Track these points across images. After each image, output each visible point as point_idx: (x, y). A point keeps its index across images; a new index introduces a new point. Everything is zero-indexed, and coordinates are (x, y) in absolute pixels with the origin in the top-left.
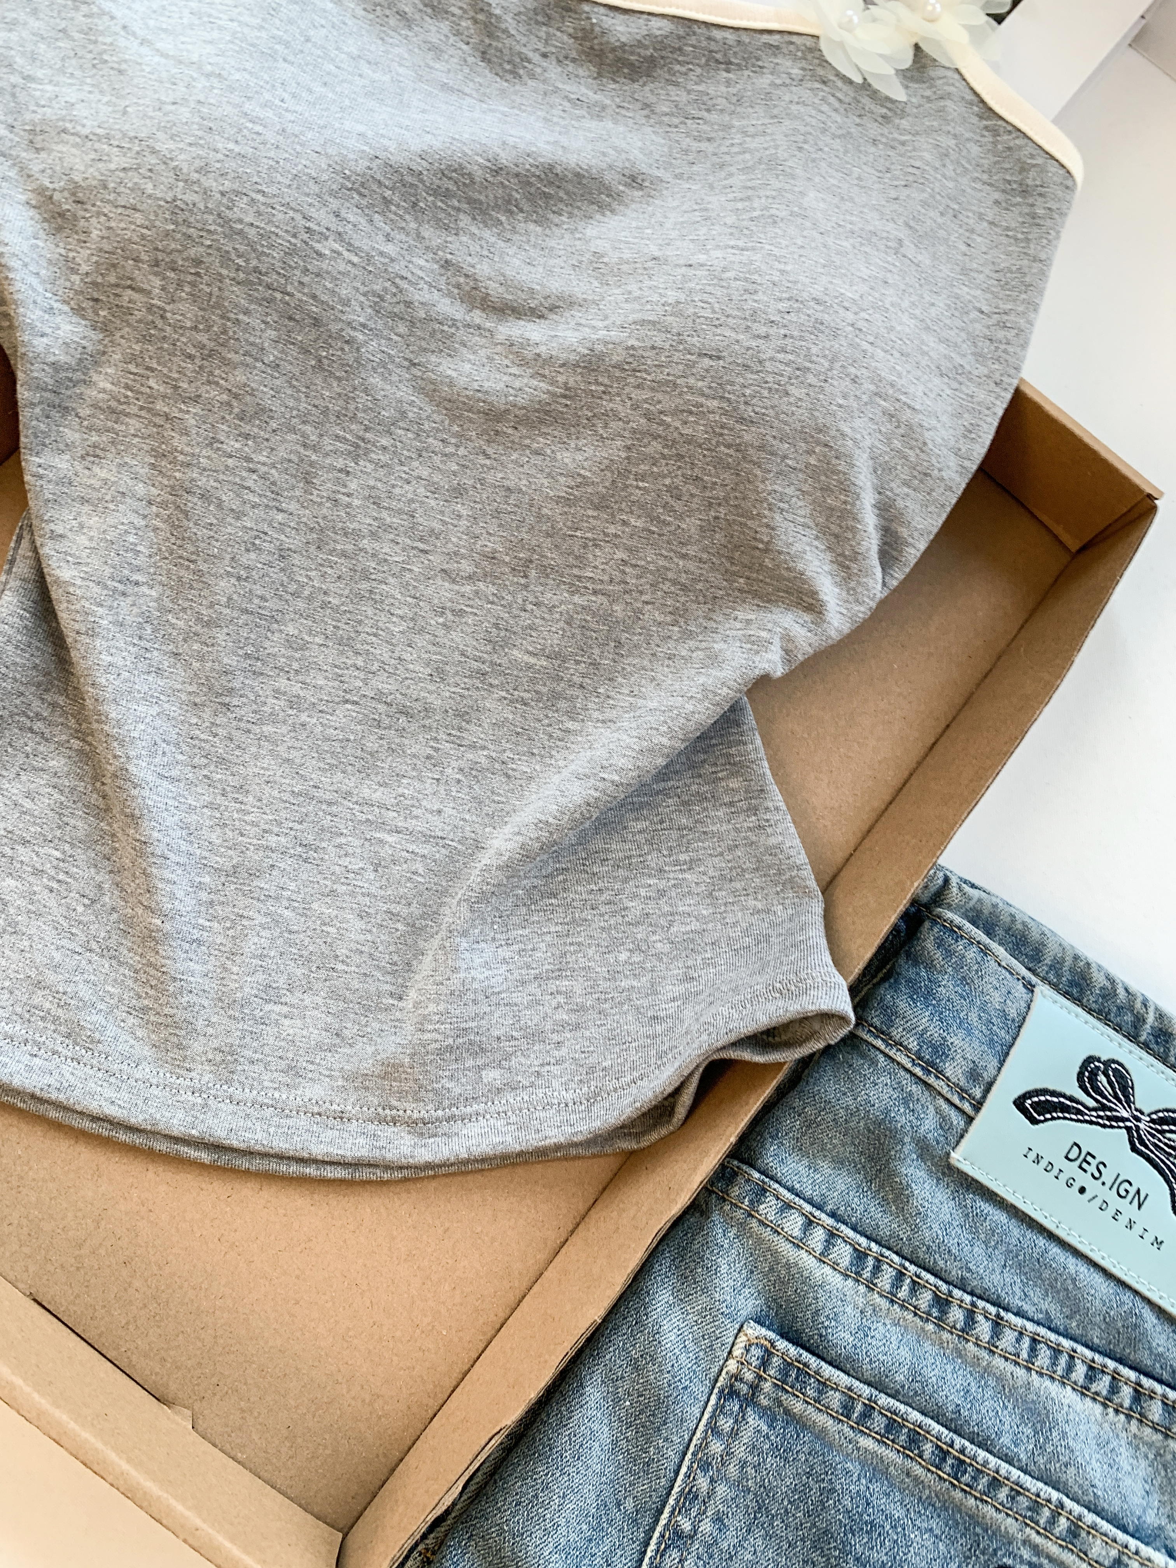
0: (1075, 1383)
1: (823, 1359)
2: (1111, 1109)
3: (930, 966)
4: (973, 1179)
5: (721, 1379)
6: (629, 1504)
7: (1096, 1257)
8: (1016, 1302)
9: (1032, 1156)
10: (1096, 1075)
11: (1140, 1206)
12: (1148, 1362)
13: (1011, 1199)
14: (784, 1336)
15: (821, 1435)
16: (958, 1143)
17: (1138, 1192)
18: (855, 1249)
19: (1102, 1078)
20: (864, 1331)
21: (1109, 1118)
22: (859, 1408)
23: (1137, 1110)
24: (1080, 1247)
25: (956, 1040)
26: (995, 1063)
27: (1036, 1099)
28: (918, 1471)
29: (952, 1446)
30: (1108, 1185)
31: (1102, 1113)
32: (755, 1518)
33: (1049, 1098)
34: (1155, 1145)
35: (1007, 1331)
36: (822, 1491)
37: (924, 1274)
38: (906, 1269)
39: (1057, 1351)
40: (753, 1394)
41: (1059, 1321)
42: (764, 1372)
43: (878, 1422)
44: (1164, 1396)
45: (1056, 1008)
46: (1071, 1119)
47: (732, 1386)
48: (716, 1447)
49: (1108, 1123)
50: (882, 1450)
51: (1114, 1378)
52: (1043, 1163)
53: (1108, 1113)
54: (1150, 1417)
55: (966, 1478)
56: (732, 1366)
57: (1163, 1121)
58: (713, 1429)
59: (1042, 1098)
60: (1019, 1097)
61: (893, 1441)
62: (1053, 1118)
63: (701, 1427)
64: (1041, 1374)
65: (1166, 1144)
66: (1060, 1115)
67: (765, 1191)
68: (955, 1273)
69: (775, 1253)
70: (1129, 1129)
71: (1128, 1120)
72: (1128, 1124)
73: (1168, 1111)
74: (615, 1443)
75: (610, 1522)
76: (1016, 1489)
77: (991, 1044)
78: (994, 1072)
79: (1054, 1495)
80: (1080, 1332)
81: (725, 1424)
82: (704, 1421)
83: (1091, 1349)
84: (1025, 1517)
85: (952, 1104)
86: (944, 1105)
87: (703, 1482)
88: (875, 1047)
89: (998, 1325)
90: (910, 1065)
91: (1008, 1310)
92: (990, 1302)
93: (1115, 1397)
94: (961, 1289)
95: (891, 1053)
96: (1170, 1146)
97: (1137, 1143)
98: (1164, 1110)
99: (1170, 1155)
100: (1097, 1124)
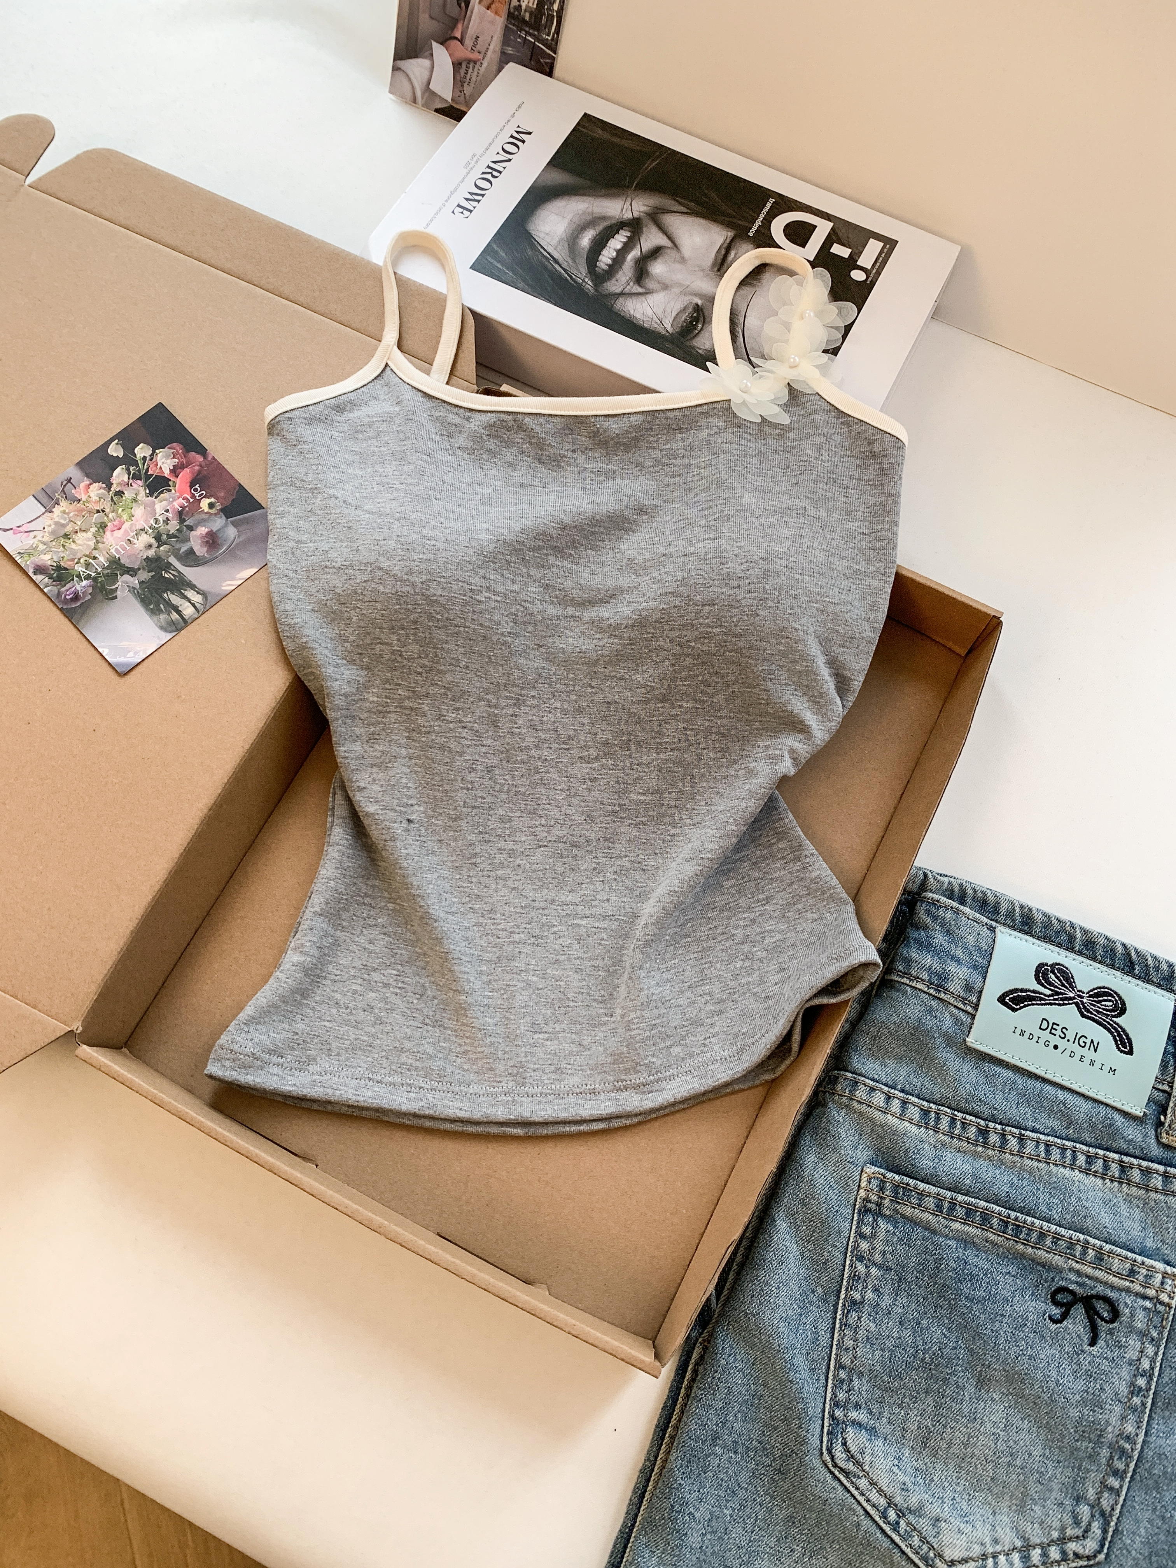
0: (1080, 1167)
1: (917, 1179)
3: (926, 928)
4: (985, 1053)
5: (858, 1203)
6: (820, 1290)
7: (1075, 1087)
8: (1030, 1124)
9: (1018, 1031)
10: (1047, 974)
11: (1095, 1050)
12: (1124, 1146)
13: (1013, 1061)
14: (889, 1169)
15: (927, 1227)
16: (969, 1032)
17: (1092, 1041)
18: (921, 1109)
19: (1051, 975)
20: (939, 1158)
21: (1062, 999)
22: (946, 1205)
23: (1078, 991)
24: (1064, 1083)
25: (952, 968)
26: (979, 979)
27: (1011, 996)
28: (992, 1237)
29: (1010, 1217)
30: (1072, 1040)
31: (1056, 997)
32: (899, 1286)
33: (1020, 994)
34: (1097, 1011)
35: (1029, 1142)
36: (936, 1261)
37: (967, 1117)
38: (956, 1116)
39: (1063, 1149)
40: (879, 1209)
41: (1061, 1132)
42: (883, 1193)
43: (960, 1212)
44: (1140, 1165)
45: (1013, 939)
47: (865, 1206)
48: (864, 1245)
49: (1061, 1003)
50: (966, 1229)
51: (1105, 1161)
52: (1027, 1035)
53: (1061, 997)
54: (1134, 1181)
55: (1023, 1236)
56: (862, 1193)
57: (1097, 995)
58: (860, 1235)
59: (1016, 995)
60: (1001, 997)
61: (972, 1222)
62: (1025, 1006)
63: (852, 1235)
64: (1056, 1165)
65: (1103, 1009)
66: (1030, 1003)
67: (857, 1083)
68: (987, 1113)
69: (872, 1120)
70: (1077, 1004)
71: (1074, 998)
72: (1076, 1001)
73: (1100, 988)
74: (802, 1254)
75: (811, 1303)
76: (1057, 1238)
77: (975, 967)
78: (981, 984)
79: (1082, 1237)
80: (1076, 1136)
81: (867, 1230)
82: (853, 1231)
83: (1086, 1145)
84: (1066, 1254)
85: (960, 1009)
86: (955, 1011)
87: (861, 1268)
88: (903, 983)
89: (1022, 1139)
90: (926, 990)
91: (1026, 1130)
92: (1012, 1126)
93: (1108, 1172)
94: (993, 1122)
95: (913, 985)
96: (1107, 1010)
97: (1084, 1012)
98: (1097, 988)
99: (1109, 1015)
100: (1055, 1004)
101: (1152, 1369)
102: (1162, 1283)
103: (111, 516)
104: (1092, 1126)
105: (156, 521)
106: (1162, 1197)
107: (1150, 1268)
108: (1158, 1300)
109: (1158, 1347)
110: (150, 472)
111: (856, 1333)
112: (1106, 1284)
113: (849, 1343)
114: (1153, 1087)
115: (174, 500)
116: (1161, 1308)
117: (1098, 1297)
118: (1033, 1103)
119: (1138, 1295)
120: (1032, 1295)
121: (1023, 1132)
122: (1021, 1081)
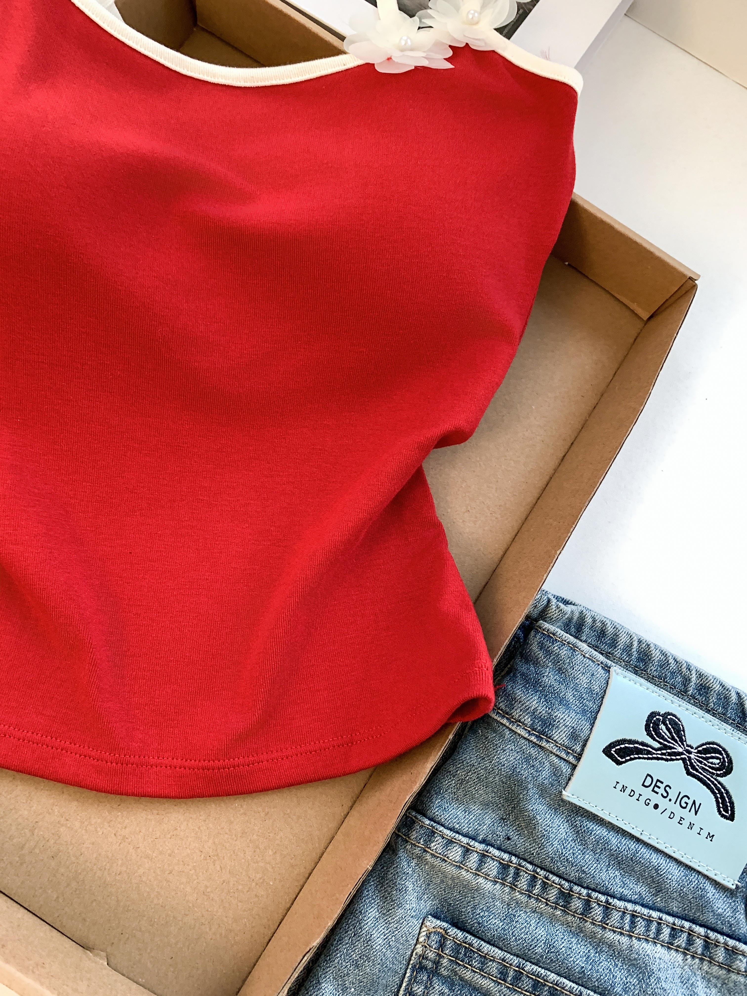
0: (663, 941)
1: (482, 940)
2: (671, 748)
3: (536, 663)
4: (580, 807)
5: (413, 958)
7: (671, 852)
8: (618, 890)
9: (619, 787)
10: (659, 725)
11: (696, 813)
12: (711, 919)
13: (608, 818)
14: (453, 925)
16: (567, 783)
17: (694, 802)
18: (500, 863)
19: (662, 727)
20: (510, 918)
21: (670, 754)
22: (511, 973)
23: (688, 746)
24: (657, 846)
25: (560, 713)
26: (588, 726)
27: (618, 747)
30: (673, 800)
31: (664, 751)
33: (627, 745)
34: (703, 769)
35: (614, 912)
37: (551, 876)
38: (537, 874)
39: (649, 920)
40: (436, 968)
41: (648, 899)
42: (442, 951)
43: (527, 983)
44: (726, 944)
45: (626, 681)
47: (421, 963)
49: (669, 757)
51: (689, 934)
52: (628, 791)
53: (669, 751)
54: (717, 959)
56: (419, 949)
57: (706, 751)
59: (623, 746)
60: (607, 747)
62: (631, 759)
64: (639, 939)
66: (636, 756)
67: (434, 833)
68: (573, 875)
69: (444, 874)
70: (684, 760)
72: (683, 756)
73: (709, 743)
77: (583, 712)
78: (587, 732)
80: (663, 905)
83: (673, 916)
85: (561, 758)
86: (556, 760)
88: (502, 724)
89: (607, 909)
90: (527, 735)
91: (613, 897)
92: (600, 893)
93: (691, 947)
94: (578, 885)
95: (513, 728)
96: (713, 768)
97: (690, 769)
98: (706, 744)
99: (713, 774)
100: (662, 759)
104: (682, 896)
106: (743, 980)
118: (624, 866)
121: (611, 900)
122: (614, 840)
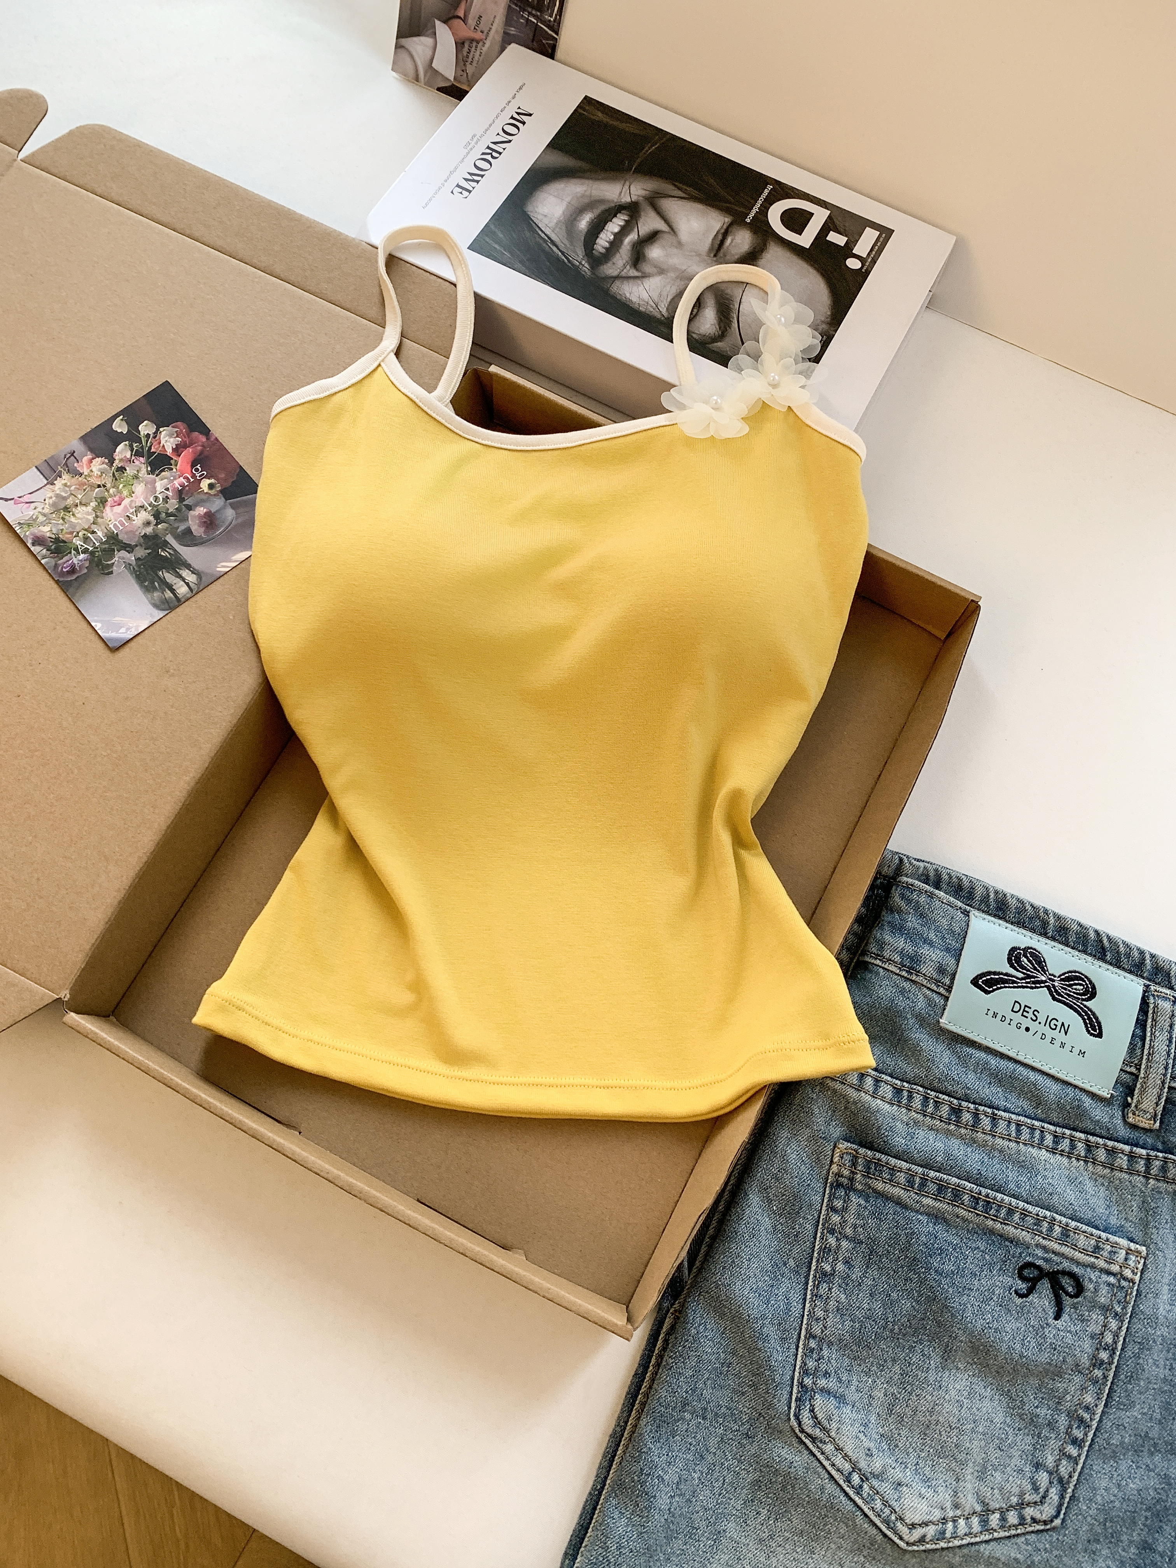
0: (1047, 1147)
1: (889, 1155)
2: (1034, 977)
3: (900, 912)
4: (958, 1034)
5: (830, 1177)
6: (792, 1263)
7: (1045, 1069)
8: (1002, 1103)
9: (991, 1013)
10: (1020, 958)
11: (1066, 1033)
12: (1091, 1126)
13: (985, 1043)
14: (862, 1145)
15: (899, 1202)
16: (942, 1013)
17: (1063, 1024)
18: (894, 1087)
19: (1024, 959)
20: (911, 1136)
21: (1034, 983)
22: (918, 1180)
23: (1050, 975)
24: (1034, 1064)
25: (925, 950)
26: (953, 961)
27: (985, 978)
28: (962, 1213)
29: (980, 1194)
30: (1043, 1024)
31: (1029, 980)
32: (870, 1259)
33: (993, 976)
34: (1068, 994)
35: (1001, 1122)
36: (907, 1235)
37: (940, 1095)
38: (929, 1094)
39: (1032, 1129)
40: (851, 1184)
41: (1030, 1111)
42: (855, 1169)
43: (932, 1188)
44: (1106, 1145)
45: (986, 922)
46: (1011, 987)
47: (837, 1181)
48: (836, 1218)
49: (1033, 986)
50: (938, 1204)
51: (1072, 1140)
52: (999, 1017)
53: (1032, 980)
54: (1099, 1160)
55: (992, 1212)
56: (835, 1168)
57: (1068, 979)
58: (832, 1208)
59: (989, 977)
60: (974, 979)
61: (943, 1197)
62: (998, 989)
63: (824, 1208)
64: (1025, 1144)
65: (1074, 993)
66: (1002, 985)
68: (960, 1093)
69: (844, 1097)
70: (1048, 987)
72: (1047, 984)
73: (1071, 972)
74: (775, 1227)
76: (1024, 1214)
77: (948, 950)
78: (954, 967)
79: (1048, 1213)
80: (1044, 1116)
81: (839, 1204)
82: (825, 1204)
83: (1054, 1125)
84: (1033, 1230)
85: (933, 991)
86: (929, 992)
87: (832, 1241)
88: (876, 965)
89: (994, 1119)
90: (898, 971)
91: (998, 1109)
92: (985, 1106)
93: (1074, 1151)
94: (966, 1101)
95: (886, 966)
96: (1077, 994)
97: (1055, 995)
98: (1068, 972)
99: (1079, 999)
100: (1027, 987)
101: (1115, 1343)
102: (1126, 1259)
103: (111, 491)
104: (1061, 1107)
105: (156, 498)
106: (1127, 1176)
107: (1114, 1245)
108: (1122, 1275)
109: (1122, 1321)
110: (153, 450)
111: (826, 1303)
112: (1072, 1260)
113: (820, 1313)
114: (1121, 1070)
115: (175, 479)
116: (1124, 1283)
117: (1064, 1273)
118: (1004, 1083)
119: (1102, 1270)
120: (1000, 1269)
121: (996, 1112)
122: (993, 1061)
